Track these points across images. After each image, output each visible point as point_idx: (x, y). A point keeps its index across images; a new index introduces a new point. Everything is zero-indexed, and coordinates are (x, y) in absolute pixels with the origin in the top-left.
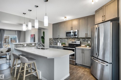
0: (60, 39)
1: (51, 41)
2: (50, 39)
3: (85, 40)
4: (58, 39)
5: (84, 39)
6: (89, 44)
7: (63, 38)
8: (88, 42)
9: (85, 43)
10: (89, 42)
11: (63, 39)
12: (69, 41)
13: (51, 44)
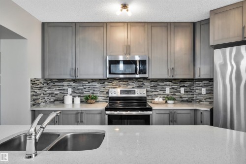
0: (72, 84)
1: (38, 92)
2: (34, 83)
3: (159, 85)
4: (65, 83)
5: (153, 84)
6: (168, 95)
7: (86, 80)
8: (164, 90)
9: (156, 93)
10: (168, 91)
11: (86, 83)
12: (107, 88)
13: (37, 101)
